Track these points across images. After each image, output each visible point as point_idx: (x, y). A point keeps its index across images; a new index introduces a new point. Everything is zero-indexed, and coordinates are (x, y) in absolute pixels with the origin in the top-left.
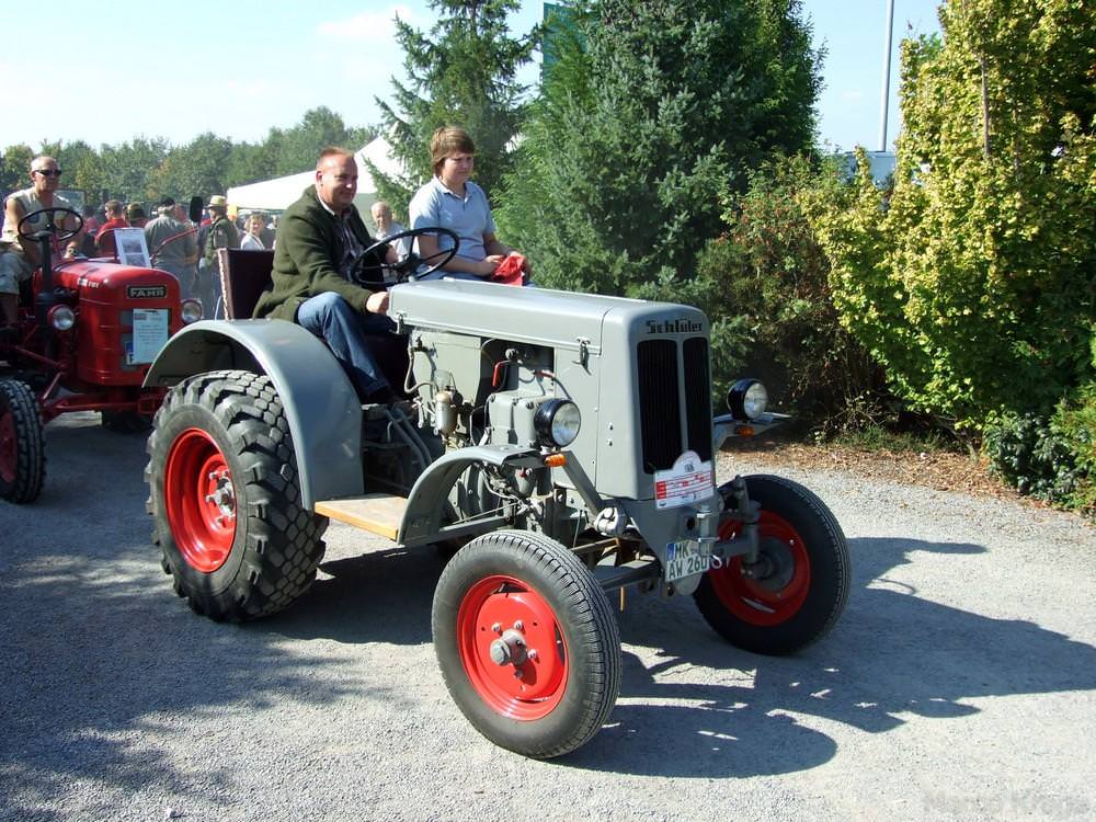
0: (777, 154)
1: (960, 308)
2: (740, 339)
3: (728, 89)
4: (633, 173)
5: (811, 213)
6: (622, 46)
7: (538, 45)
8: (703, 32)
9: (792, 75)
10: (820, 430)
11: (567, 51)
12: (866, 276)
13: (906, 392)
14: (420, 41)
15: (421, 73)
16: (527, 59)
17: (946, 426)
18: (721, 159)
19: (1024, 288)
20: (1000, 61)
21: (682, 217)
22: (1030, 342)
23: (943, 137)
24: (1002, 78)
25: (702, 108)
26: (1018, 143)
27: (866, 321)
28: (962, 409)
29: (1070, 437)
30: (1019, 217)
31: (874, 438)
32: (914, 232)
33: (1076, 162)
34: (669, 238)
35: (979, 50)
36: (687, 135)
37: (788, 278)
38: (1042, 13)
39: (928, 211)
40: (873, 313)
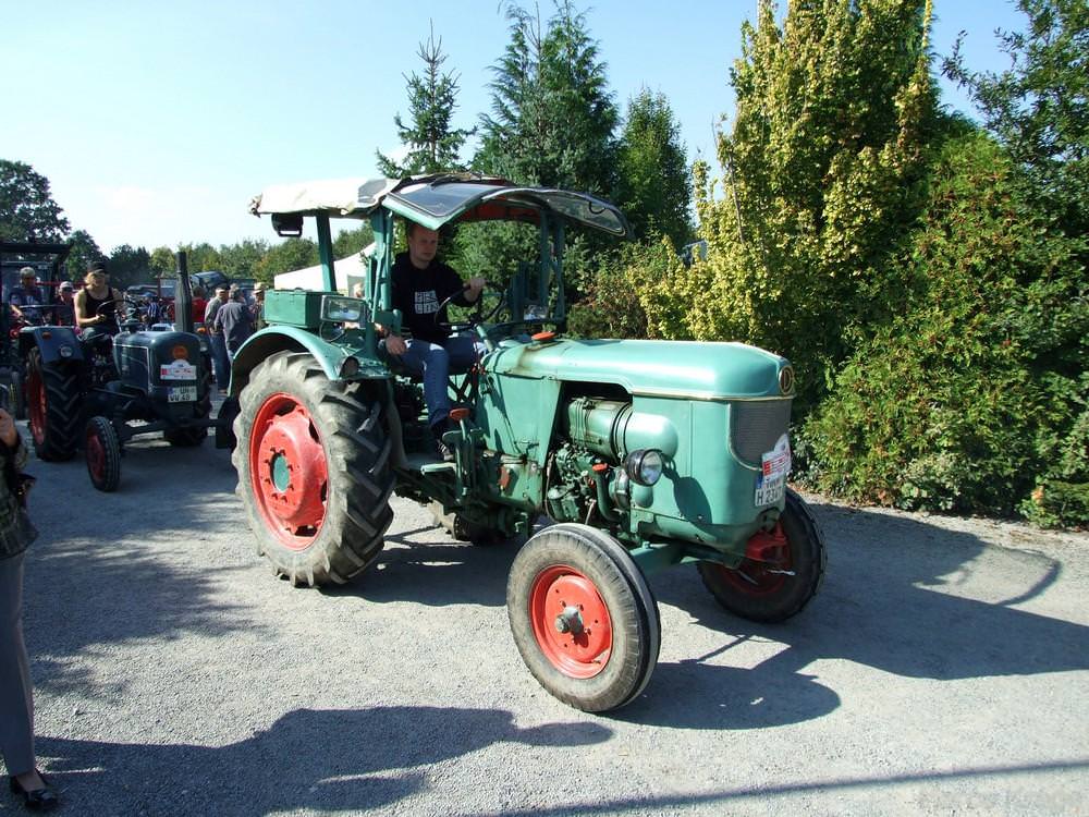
5: (636, 284)
8: (568, 160)
9: (647, 185)
14: (395, 168)
18: (582, 248)
20: (744, 174)
24: (746, 186)
29: (816, 439)
30: (768, 284)
39: (714, 281)
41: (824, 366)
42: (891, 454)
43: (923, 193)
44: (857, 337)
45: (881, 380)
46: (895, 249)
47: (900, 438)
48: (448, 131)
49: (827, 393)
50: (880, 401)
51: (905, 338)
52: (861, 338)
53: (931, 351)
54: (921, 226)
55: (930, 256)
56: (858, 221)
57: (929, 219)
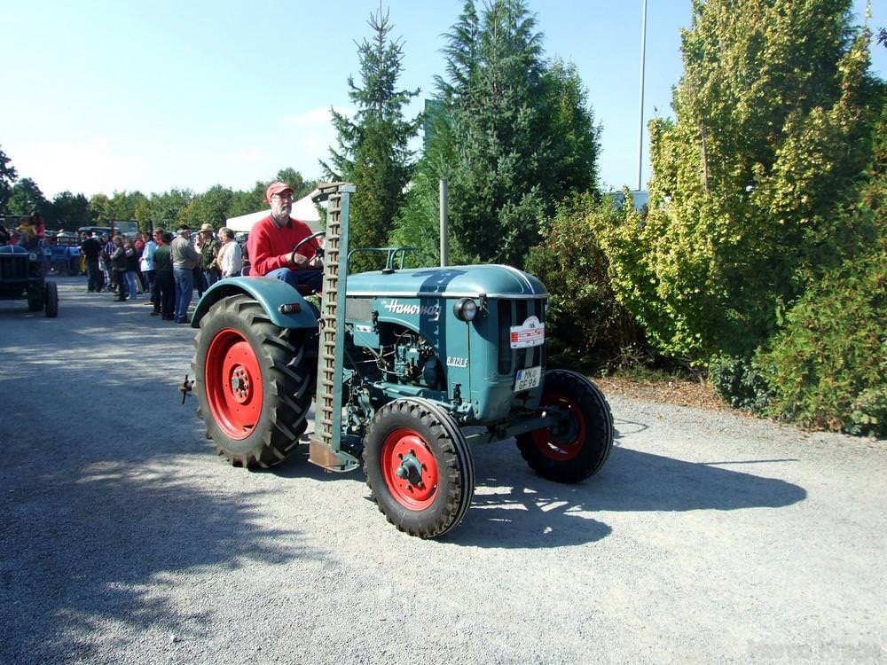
0: (573, 192)
1: (693, 289)
2: (552, 310)
3: (541, 151)
4: (482, 205)
5: (596, 229)
6: (474, 124)
7: (422, 126)
8: (525, 115)
9: (582, 142)
10: (605, 368)
11: (440, 129)
12: (631, 269)
13: (659, 343)
14: (347, 124)
15: (348, 144)
16: (415, 134)
17: (684, 364)
18: (538, 196)
19: (732, 274)
20: (714, 130)
21: (514, 232)
22: (737, 309)
23: (679, 179)
24: (715, 141)
25: (525, 163)
26: (727, 183)
27: (632, 298)
28: (695, 354)
29: (764, 371)
30: (728, 230)
31: (639, 373)
32: (662, 240)
33: (762, 194)
34: (506, 246)
35: (700, 124)
36: (516, 180)
37: (582, 271)
38: (738, 100)
39: (671, 227)
40: (637, 293)
41: (774, 304)
42: (843, 384)
43: (867, 151)
44: (808, 279)
45: (832, 317)
46: (841, 199)
47: (849, 369)
48: (394, 92)
49: (777, 329)
50: (830, 336)
51: (853, 279)
52: (811, 279)
53: (879, 291)
54: (867, 179)
55: (874, 205)
56: (809, 173)
57: (873, 172)
